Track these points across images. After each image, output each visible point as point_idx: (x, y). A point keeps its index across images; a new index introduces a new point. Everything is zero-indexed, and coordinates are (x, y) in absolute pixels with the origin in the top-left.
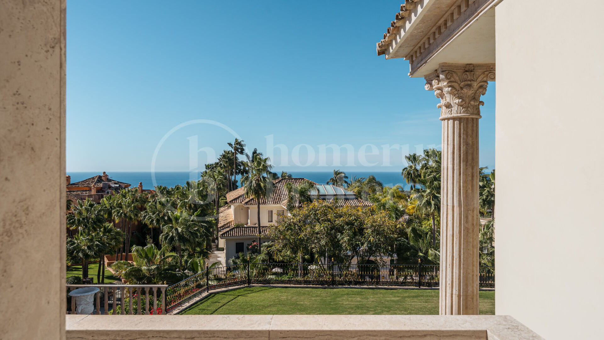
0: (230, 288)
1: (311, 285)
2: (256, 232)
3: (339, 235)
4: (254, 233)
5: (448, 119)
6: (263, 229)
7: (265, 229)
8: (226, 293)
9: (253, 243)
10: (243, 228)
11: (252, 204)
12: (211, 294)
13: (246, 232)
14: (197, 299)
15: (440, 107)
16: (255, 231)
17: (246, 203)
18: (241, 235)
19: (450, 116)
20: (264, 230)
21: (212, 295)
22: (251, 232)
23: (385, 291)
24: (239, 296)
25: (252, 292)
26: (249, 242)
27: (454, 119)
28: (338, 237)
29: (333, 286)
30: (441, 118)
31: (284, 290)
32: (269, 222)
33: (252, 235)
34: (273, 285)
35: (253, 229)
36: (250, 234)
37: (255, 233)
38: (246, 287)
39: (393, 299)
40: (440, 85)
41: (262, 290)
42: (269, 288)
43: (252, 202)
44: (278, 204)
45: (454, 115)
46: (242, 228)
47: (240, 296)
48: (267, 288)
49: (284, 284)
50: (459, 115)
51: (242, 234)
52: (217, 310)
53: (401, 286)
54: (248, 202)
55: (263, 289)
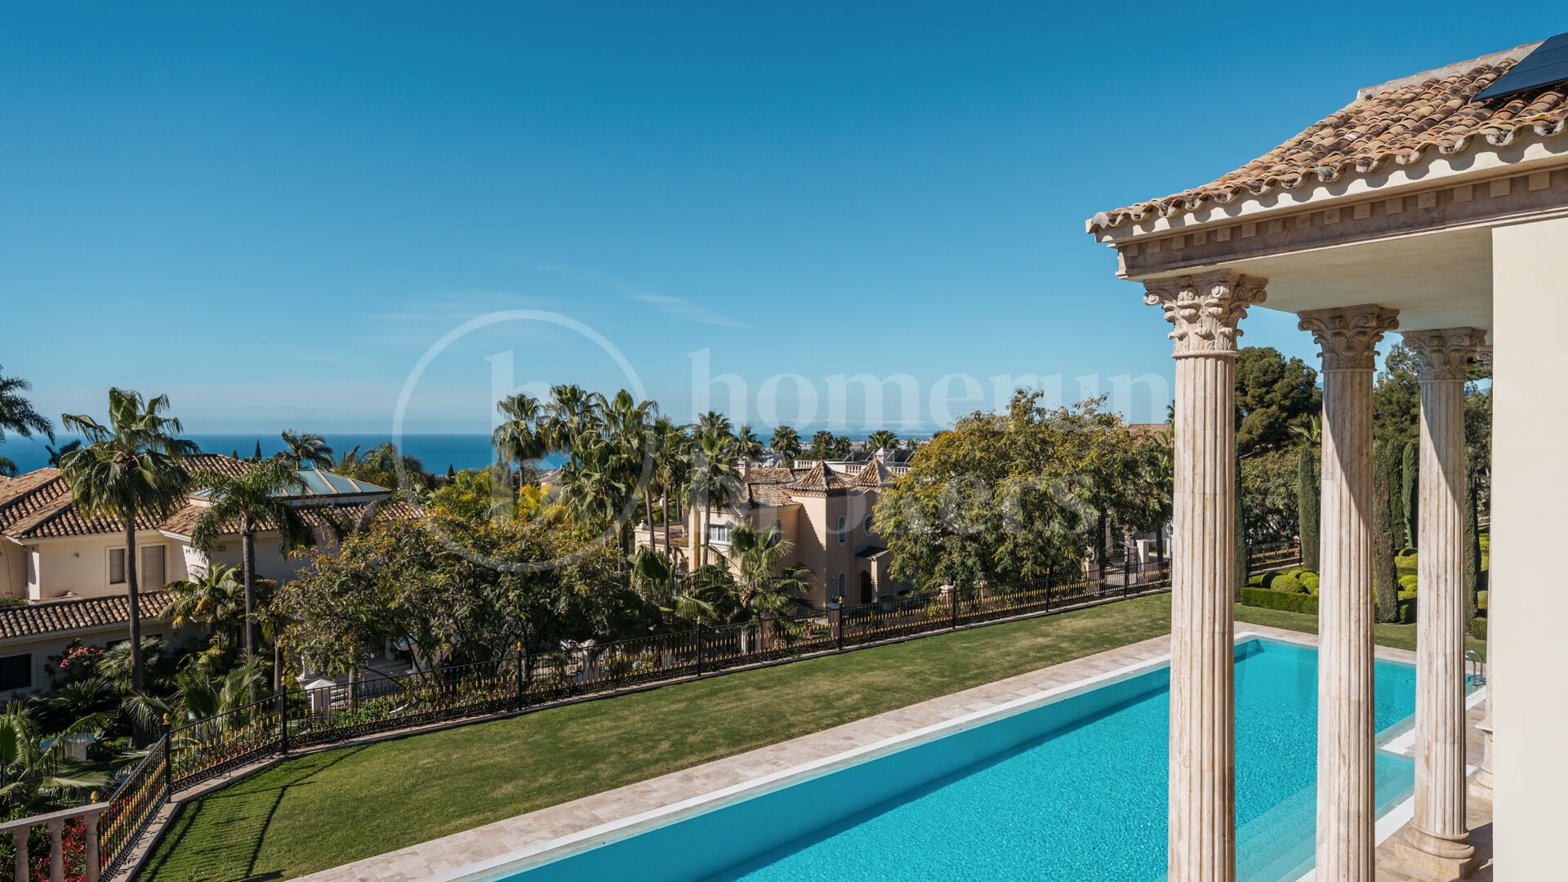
0: (236, 774)
1: (464, 719)
2: (78, 617)
3: (486, 588)
4: (71, 621)
5: (1207, 357)
6: (103, 605)
7: (110, 604)
8: (233, 791)
9: (74, 651)
10: (26, 611)
11: (52, 534)
12: (183, 805)
13: (39, 621)
14: (155, 828)
15: (1172, 337)
16: (76, 613)
17: (27, 533)
18: (22, 632)
19: (1212, 352)
20: (109, 608)
21: (192, 807)
22: (59, 619)
23: (640, 696)
24: (284, 788)
25: (315, 769)
26: (58, 650)
27: (1217, 357)
28: (485, 594)
29: (520, 709)
30: (1173, 355)
31: (402, 744)
32: (111, 583)
33: (66, 626)
34: (361, 739)
35: (66, 609)
36: (59, 626)
37: (76, 621)
38: (280, 762)
39: (674, 707)
40: (1197, 300)
41: (342, 758)
42: (356, 748)
43: (49, 528)
44: (147, 528)
45: (1217, 351)
46: (22, 610)
47: (290, 789)
48: (351, 750)
49: (389, 730)
50: (1225, 351)
51: (24, 628)
52: (261, 840)
53: (663, 679)
54: (34, 529)
55: (343, 754)
